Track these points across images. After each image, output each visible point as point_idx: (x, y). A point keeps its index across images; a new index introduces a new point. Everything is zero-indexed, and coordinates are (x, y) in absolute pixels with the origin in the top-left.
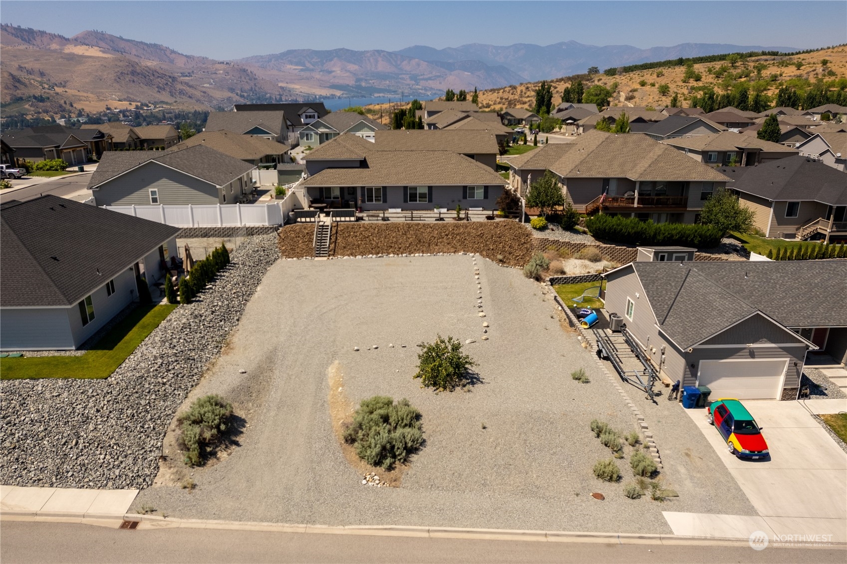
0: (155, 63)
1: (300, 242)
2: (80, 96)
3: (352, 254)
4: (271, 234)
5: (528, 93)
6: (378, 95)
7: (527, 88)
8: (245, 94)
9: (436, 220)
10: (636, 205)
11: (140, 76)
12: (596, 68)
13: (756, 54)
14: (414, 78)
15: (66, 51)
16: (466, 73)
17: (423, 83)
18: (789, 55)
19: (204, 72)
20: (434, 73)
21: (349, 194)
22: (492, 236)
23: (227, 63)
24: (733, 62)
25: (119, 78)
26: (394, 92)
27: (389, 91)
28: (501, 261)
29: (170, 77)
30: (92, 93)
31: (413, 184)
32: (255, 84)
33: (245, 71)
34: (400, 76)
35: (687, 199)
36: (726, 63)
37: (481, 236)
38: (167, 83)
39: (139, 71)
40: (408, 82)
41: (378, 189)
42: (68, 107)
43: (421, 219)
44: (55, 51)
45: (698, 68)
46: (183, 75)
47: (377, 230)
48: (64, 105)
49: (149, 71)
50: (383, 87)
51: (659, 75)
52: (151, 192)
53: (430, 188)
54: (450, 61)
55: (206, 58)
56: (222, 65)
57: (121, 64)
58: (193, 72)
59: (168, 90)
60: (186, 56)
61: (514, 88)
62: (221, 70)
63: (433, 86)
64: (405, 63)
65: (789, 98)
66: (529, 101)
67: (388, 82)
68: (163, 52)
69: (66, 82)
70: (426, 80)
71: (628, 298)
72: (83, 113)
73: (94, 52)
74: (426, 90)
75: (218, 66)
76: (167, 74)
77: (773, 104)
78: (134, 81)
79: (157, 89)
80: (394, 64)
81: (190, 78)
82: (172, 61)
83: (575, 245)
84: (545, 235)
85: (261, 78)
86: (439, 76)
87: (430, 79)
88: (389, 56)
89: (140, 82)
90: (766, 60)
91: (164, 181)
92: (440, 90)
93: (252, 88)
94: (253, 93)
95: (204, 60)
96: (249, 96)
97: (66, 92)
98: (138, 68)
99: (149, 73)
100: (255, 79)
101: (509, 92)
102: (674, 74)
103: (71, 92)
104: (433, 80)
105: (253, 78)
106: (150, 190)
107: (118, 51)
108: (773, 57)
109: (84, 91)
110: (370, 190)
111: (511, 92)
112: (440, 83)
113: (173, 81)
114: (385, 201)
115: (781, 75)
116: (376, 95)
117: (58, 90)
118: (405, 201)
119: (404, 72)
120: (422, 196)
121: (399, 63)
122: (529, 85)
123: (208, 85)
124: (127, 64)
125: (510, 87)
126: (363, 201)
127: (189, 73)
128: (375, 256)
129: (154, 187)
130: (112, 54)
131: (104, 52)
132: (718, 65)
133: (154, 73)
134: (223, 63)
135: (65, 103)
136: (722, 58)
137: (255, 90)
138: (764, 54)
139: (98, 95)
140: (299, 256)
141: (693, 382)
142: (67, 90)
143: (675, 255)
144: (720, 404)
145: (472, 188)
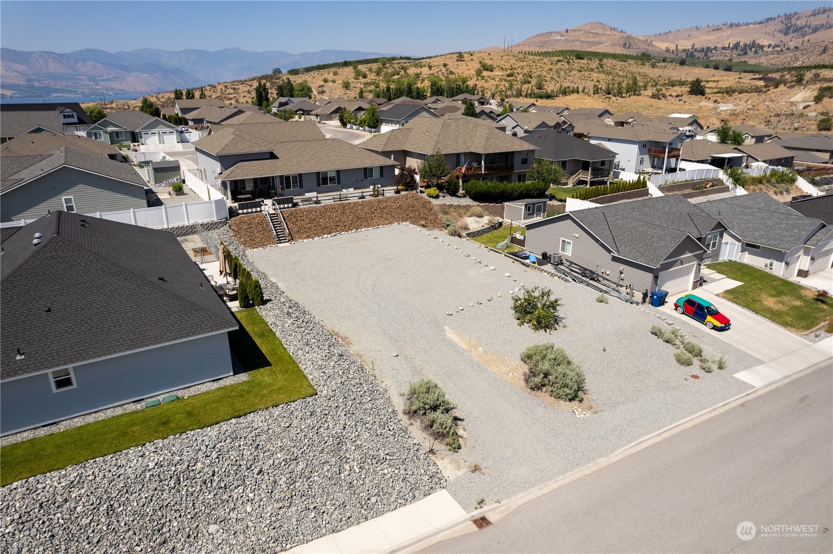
1: (256, 232)
3: (308, 237)
4: (222, 229)
5: (228, 91)
6: (57, 95)
7: (226, 87)
9: (359, 199)
10: (483, 172)
12: (279, 69)
13: (397, 59)
14: (92, 79)
16: (144, 75)
17: (102, 84)
18: (420, 59)
20: (112, 75)
21: (262, 183)
22: (408, 206)
24: (384, 64)
26: (73, 92)
27: (68, 91)
28: (423, 226)
31: (325, 170)
34: (77, 77)
35: (513, 165)
36: (379, 65)
37: (400, 207)
40: (87, 82)
41: (295, 177)
45: (362, 68)
47: (318, 212)
50: (60, 88)
51: (335, 74)
52: (66, 200)
53: (338, 172)
54: (125, 64)
61: (214, 87)
63: (114, 86)
64: (79, 65)
65: (438, 90)
66: (234, 97)
67: (64, 83)
70: (106, 80)
71: (562, 239)
74: (106, 89)
77: (429, 95)
80: (67, 65)
83: (464, 207)
84: (441, 201)
86: (118, 78)
87: (109, 80)
88: (61, 58)
90: (405, 63)
91: (81, 187)
92: (121, 90)
101: (210, 91)
102: (345, 73)
104: (113, 81)
106: (63, 198)
108: (409, 61)
110: (288, 178)
111: (212, 90)
112: (120, 84)
114: (301, 187)
115: (421, 74)
116: (54, 95)
118: (319, 185)
119: (80, 74)
120: (332, 179)
121: (72, 64)
122: (227, 84)
125: (210, 86)
126: (283, 189)
128: (329, 235)
129: (68, 195)
132: (375, 66)
136: (375, 61)
138: (401, 58)
140: (263, 245)
141: (655, 288)
143: (536, 205)
144: (687, 298)
145: (371, 169)
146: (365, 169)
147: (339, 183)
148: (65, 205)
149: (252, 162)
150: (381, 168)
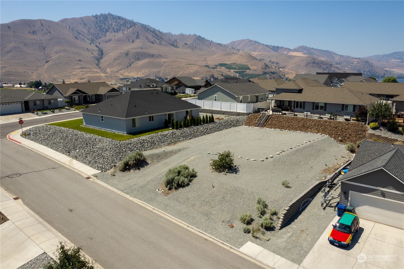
0: (325, 58)
1: (254, 120)
2: (289, 72)
3: (271, 128)
4: (245, 116)
8: (366, 73)
11: (316, 64)
15: (289, 54)
19: (347, 63)
22: (342, 128)
23: (359, 59)
25: (307, 65)
28: (340, 141)
29: (330, 64)
30: (294, 71)
31: (317, 101)
32: (372, 69)
33: (367, 62)
38: (328, 67)
39: (316, 62)
42: (283, 76)
43: (312, 117)
44: (285, 54)
46: (337, 64)
48: (281, 76)
49: (321, 62)
52: (215, 97)
53: (326, 104)
55: (350, 56)
56: (356, 59)
57: (309, 59)
58: (342, 62)
59: (328, 70)
60: (340, 56)
62: (355, 62)
68: (330, 54)
69: (285, 67)
72: (288, 79)
73: (300, 54)
75: (354, 60)
76: (329, 63)
78: (313, 66)
79: (323, 70)
81: (340, 65)
82: (333, 58)
84: (375, 132)
85: (376, 66)
89: (315, 66)
91: (219, 93)
93: (369, 70)
94: (370, 73)
95: (348, 57)
96: (367, 74)
97: (284, 70)
98: (316, 60)
99: (320, 63)
100: (372, 66)
103: (286, 70)
105: (371, 65)
106: (215, 96)
107: (310, 54)
109: (291, 70)
110: (297, 103)
113: (331, 66)
114: (304, 108)
117: (281, 69)
118: (313, 109)
120: (322, 107)
123: (347, 69)
124: (312, 59)
127: (339, 63)
128: (280, 130)
129: (216, 95)
130: (307, 55)
131: (304, 54)
133: (323, 63)
134: (357, 58)
135: (282, 75)
137: (371, 71)
139: (296, 72)
140: (250, 126)
141: (346, 203)
142: (285, 70)
145: (347, 106)
146: (343, 105)
147: (325, 110)
148: (214, 98)
149: (288, 93)
150: (354, 106)
